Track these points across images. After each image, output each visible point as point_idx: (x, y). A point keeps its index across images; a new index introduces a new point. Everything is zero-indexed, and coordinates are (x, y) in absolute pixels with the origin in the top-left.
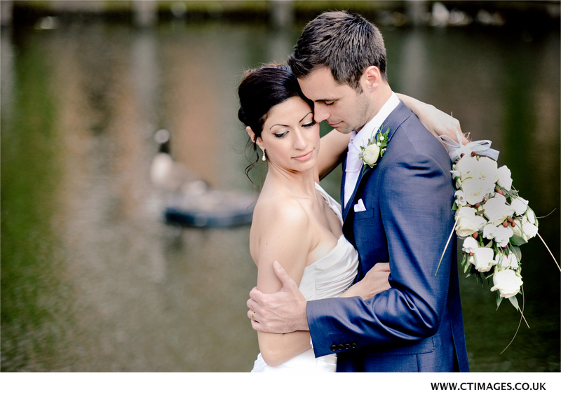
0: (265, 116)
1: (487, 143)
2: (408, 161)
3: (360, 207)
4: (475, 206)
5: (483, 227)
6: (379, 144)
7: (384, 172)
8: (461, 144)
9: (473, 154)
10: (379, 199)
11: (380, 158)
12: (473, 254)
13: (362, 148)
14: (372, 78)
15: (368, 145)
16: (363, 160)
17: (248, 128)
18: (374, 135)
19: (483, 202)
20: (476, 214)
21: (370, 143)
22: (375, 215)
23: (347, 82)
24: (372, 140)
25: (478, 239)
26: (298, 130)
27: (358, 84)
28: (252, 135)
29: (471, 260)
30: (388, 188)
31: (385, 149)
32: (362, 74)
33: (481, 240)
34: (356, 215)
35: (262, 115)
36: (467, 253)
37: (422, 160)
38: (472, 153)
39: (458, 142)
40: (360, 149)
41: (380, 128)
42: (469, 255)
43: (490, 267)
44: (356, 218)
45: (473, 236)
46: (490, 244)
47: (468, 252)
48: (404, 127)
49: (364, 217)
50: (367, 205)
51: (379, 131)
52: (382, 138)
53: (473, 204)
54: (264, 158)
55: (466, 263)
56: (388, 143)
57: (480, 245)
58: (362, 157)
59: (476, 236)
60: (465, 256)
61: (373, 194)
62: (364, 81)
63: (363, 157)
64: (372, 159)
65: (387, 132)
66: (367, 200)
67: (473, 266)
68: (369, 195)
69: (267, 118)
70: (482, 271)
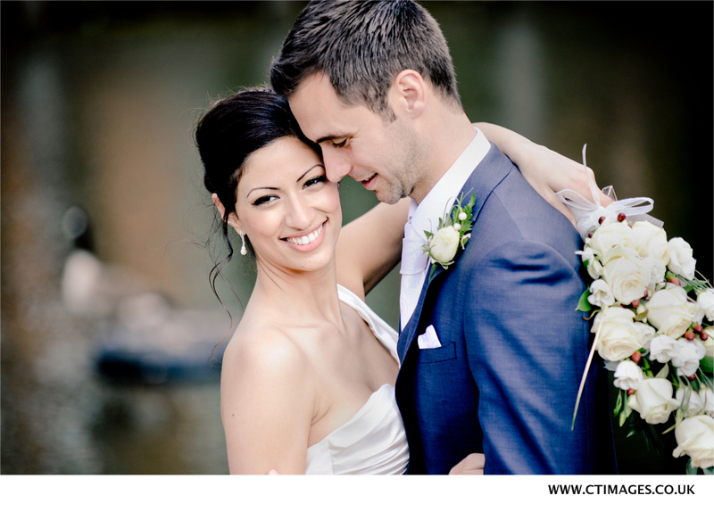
0: (237, 173)
1: (647, 203)
2: (510, 255)
3: (429, 340)
4: (631, 307)
5: (649, 342)
6: (457, 226)
7: (470, 277)
8: (598, 204)
9: (621, 218)
10: (462, 326)
11: (460, 252)
12: (634, 392)
13: (429, 234)
14: (411, 93)
15: (439, 229)
16: (430, 255)
17: (215, 196)
18: (448, 211)
19: (645, 299)
20: (635, 320)
21: (442, 224)
22: (458, 355)
23: (362, 100)
24: (444, 221)
25: (641, 364)
26: (295, 194)
27: (384, 105)
28: (221, 209)
29: (632, 402)
30: (478, 305)
31: (469, 235)
32: (388, 86)
33: (647, 366)
34: (423, 355)
35: (234, 172)
36: (623, 391)
37: (535, 252)
38: (619, 216)
39: (594, 202)
40: (425, 237)
41: (459, 197)
42: (627, 393)
43: (668, 413)
44: (423, 360)
45: (631, 358)
46: (665, 371)
47: (625, 387)
48: (501, 194)
49: (437, 359)
50: (443, 336)
51: (456, 203)
52: (463, 216)
53: (627, 303)
54: (243, 251)
55: (622, 409)
56: (473, 223)
57: (647, 375)
58: (428, 249)
59: (637, 358)
60: (620, 397)
61: (453, 316)
62: (395, 98)
63: (429, 251)
64: (446, 254)
65: (471, 204)
66: (442, 327)
67: (635, 414)
68: (444, 318)
69: (240, 175)
70: (655, 422)
